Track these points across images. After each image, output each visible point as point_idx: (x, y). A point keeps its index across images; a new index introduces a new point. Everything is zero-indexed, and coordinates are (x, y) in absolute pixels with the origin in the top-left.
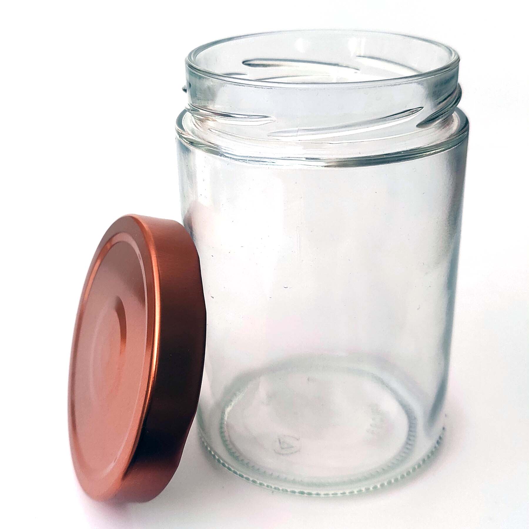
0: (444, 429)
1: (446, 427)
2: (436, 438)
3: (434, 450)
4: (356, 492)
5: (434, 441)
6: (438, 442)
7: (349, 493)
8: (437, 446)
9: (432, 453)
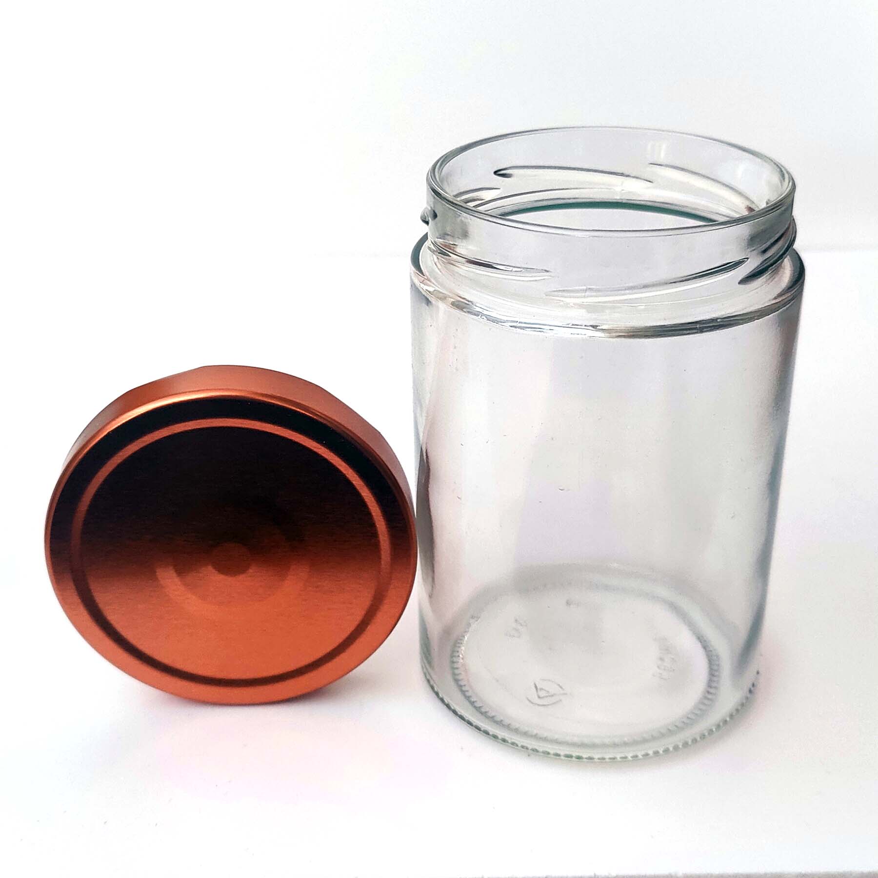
0: (758, 673)
1: (761, 672)
2: (747, 684)
3: (744, 701)
4: (640, 757)
5: (746, 690)
6: (750, 691)
7: (632, 757)
8: (749, 695)
9: (742, 705)
